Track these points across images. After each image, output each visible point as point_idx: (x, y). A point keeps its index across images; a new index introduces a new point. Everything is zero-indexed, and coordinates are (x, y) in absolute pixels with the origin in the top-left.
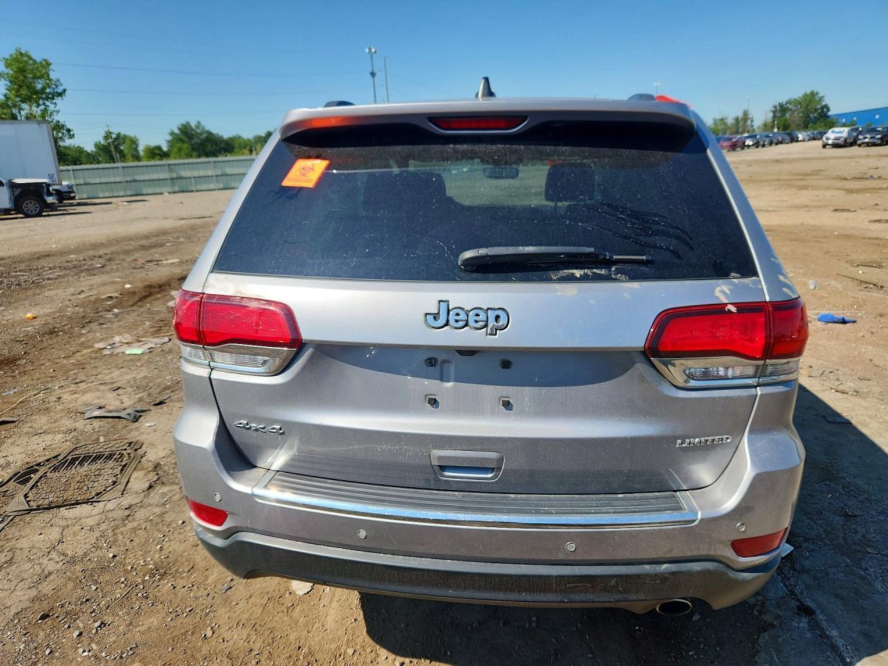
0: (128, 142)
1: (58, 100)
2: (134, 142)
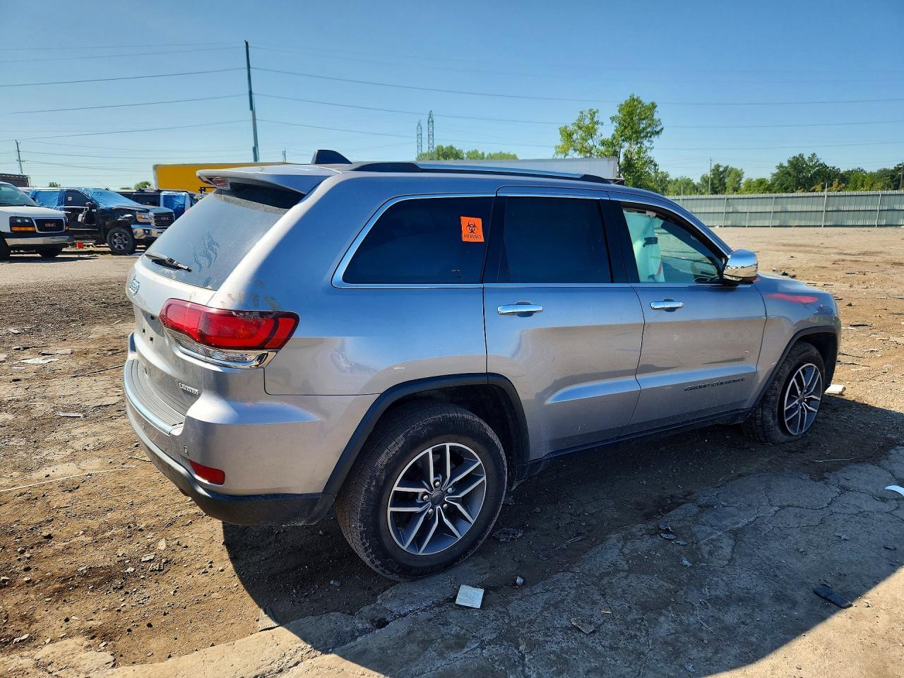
0: (733, 175)
1: (655, 139)
2: (739, 175)
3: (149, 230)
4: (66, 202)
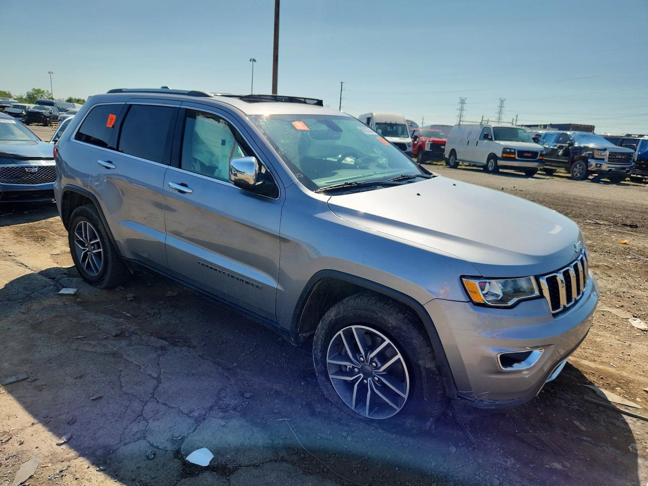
3: (600, 164)
4: (557, 141)
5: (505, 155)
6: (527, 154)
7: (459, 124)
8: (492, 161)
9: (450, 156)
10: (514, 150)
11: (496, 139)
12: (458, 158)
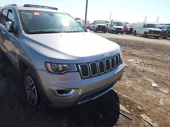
4: (167, 28)
5: (149, 32)
6: (156, 32)
7: (138, 23)
8: (145, 34)
9: (134, 32)
10: (152, 31)
11: (147, 27)
12: (136, 33)
